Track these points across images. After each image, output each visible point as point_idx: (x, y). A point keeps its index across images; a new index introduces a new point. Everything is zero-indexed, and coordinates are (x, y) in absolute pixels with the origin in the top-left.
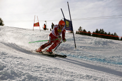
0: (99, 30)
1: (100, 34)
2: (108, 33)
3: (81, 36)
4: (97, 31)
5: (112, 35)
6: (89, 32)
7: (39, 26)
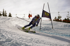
0: (66, 19)
7: (32, 17)
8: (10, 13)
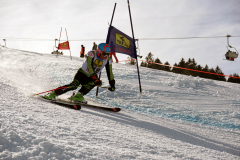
0: (186, 61)
4: (182, 63)
6: (167, 64)
7: (68, 48)
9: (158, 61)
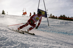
1: (63, 18)
2: (68, 17)
3: (52, 19)
4: (61, 16)
5: (70, 18)
6: (56, 17)
8: (3, 11)
9: (54, 16)
